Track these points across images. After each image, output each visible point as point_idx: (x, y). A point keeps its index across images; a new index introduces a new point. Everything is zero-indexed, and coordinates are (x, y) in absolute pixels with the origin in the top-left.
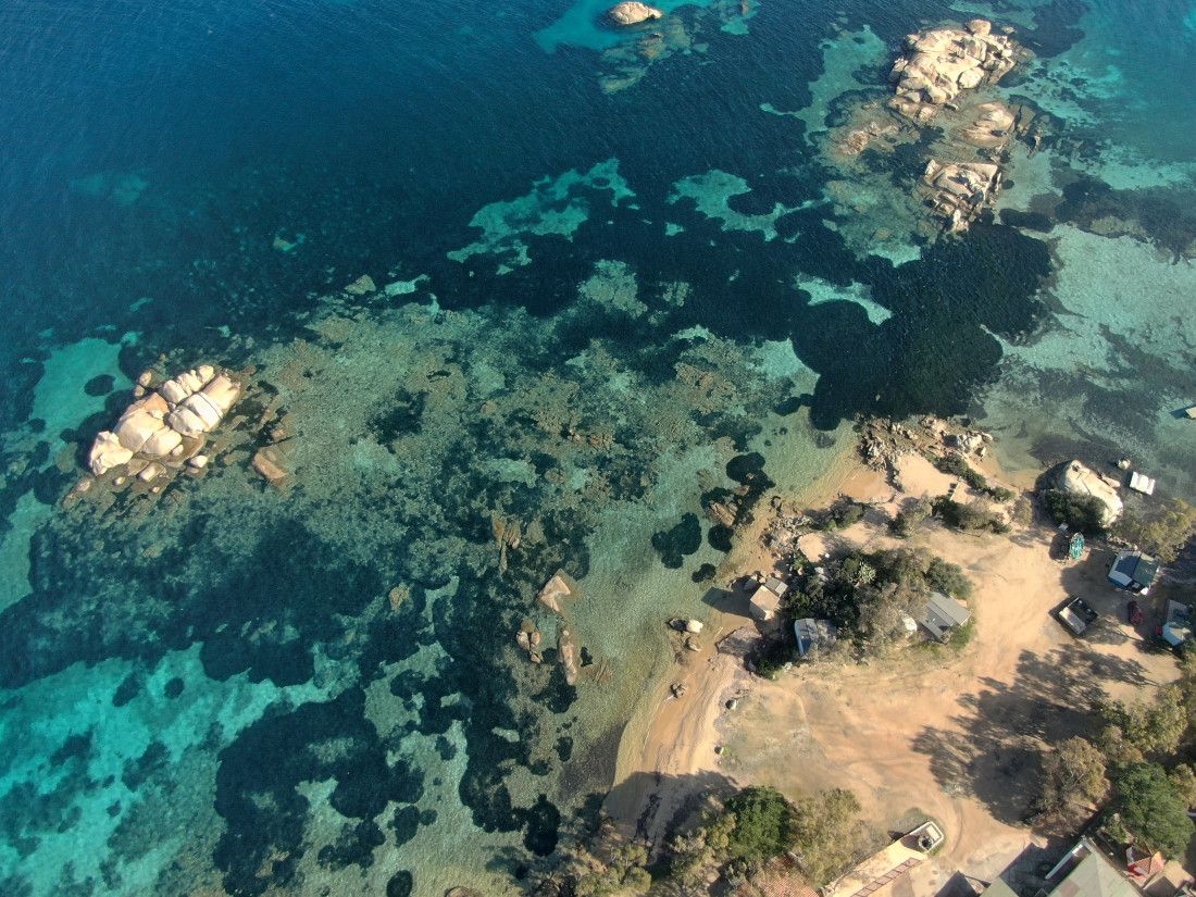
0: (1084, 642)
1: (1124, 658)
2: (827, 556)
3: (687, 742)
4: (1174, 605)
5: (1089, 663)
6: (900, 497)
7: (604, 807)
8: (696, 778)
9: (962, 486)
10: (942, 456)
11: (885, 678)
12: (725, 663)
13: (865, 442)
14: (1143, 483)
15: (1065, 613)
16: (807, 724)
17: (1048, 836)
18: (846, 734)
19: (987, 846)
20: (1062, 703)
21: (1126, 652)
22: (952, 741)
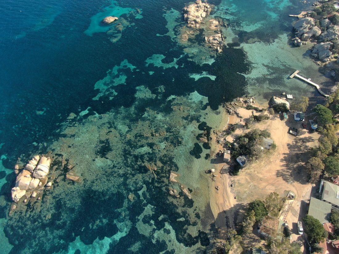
0: (298, 136)
1: (307, 137)
2: (235, 140)
3: (227, 200)
4: (310, 121)
5: (301, 141)
6: (242, 119)
7: (216, 225)
8: (234, 207)
9: (254, 111)
10: (246, 106)
11: (262, 163)
12: (225, 176)
13: (227, 109)
14: (290, 96)
15: (291, 132)
16: (251, 182)
17: (314, 183)
18: (261, 180)
19: (304, 191)
20: (301, 152)
21: (307, 135)
22: (284, 171)
